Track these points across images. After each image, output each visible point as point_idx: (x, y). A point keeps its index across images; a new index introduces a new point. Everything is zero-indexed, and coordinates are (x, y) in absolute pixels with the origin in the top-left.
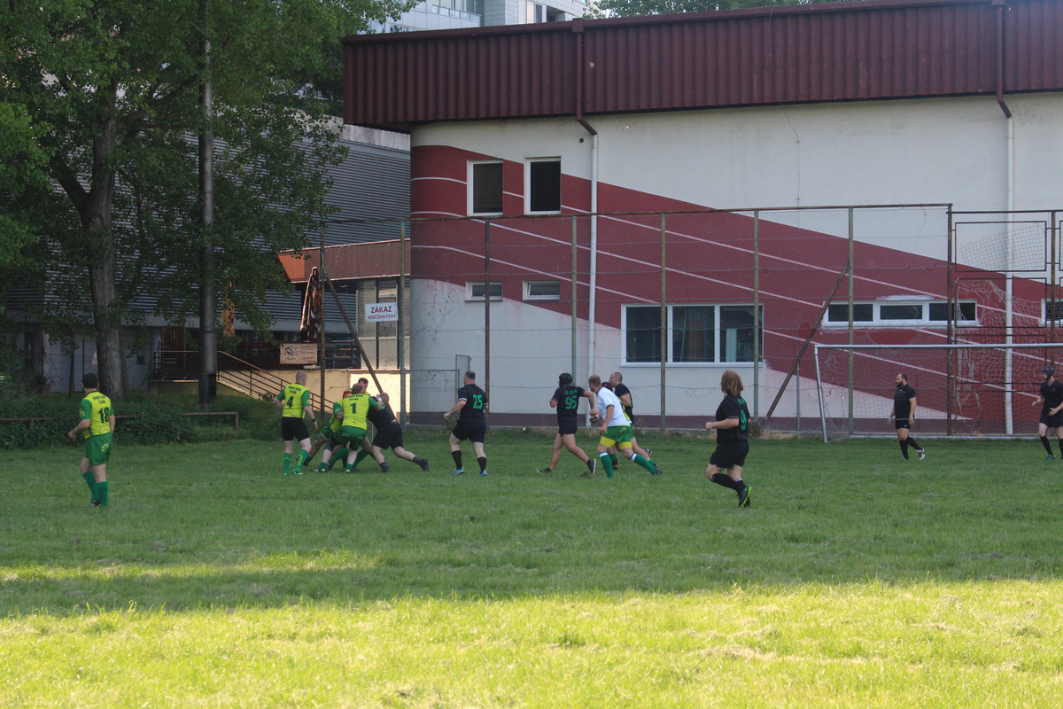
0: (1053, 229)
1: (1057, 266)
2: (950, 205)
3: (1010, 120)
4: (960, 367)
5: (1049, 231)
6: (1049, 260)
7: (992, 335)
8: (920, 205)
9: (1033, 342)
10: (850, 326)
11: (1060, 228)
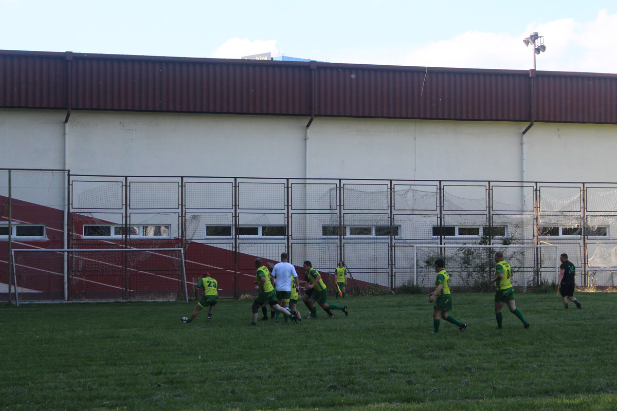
0: (126, 186)
1: (128, 206)
2: (69, 171)
3: (67, 125)
4: (74, 263)
5: (124, 187)
6: (124, 203)
7: (93, 244)
8: (52, 170)
9: (115, 248)
10: (10, 238)
11: (130, 186)
